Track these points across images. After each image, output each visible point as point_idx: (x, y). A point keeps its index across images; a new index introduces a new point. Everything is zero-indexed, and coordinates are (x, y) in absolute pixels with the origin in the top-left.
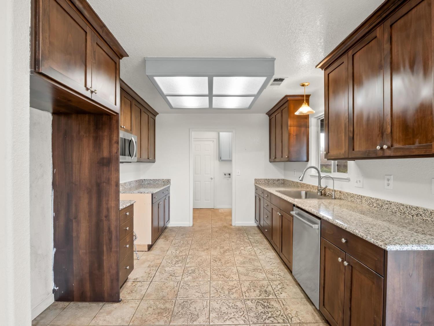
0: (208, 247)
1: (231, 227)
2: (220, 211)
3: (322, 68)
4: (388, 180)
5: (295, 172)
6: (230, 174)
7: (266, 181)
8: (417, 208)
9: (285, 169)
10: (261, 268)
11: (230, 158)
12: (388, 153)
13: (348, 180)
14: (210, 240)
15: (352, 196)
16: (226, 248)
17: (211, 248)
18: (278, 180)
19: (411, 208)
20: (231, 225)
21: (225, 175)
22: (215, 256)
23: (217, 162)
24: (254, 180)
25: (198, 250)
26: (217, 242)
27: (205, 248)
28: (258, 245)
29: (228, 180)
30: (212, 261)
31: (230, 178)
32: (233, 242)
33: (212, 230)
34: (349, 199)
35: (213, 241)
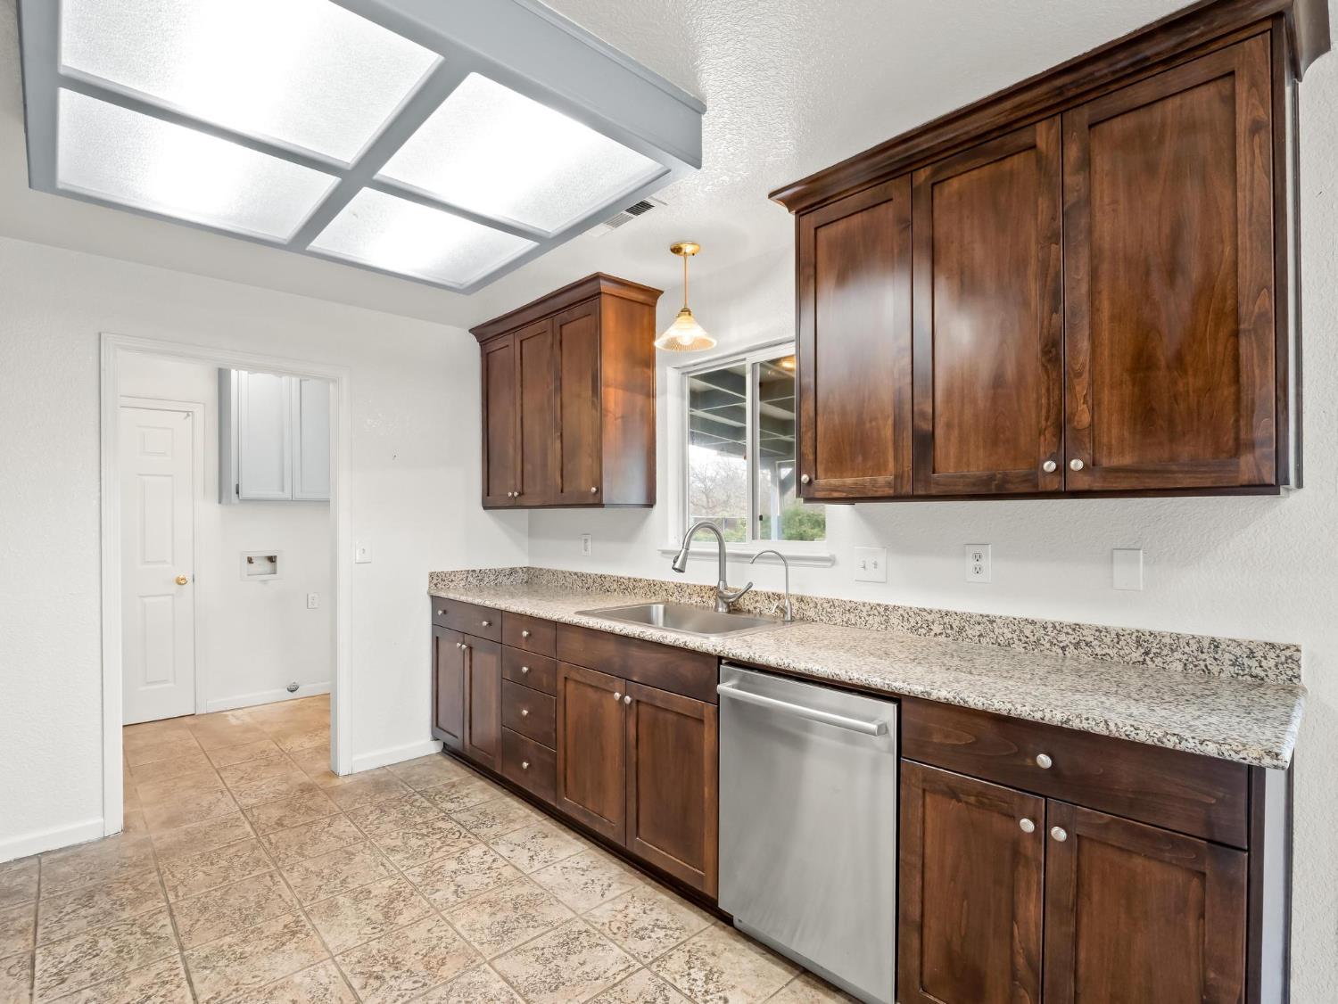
0: (288, 919)
1: (338, 782)
2: (234, 721)
3: (790, 203)
4: (978, 557)
5: (586, 540)
6: (272, 559)
7: (470, 579)
8: (1076, 627)
9: (532, 533)
10: (581, 926)
11: (283, 490)
12: (1083, 483)
13: (831, 561)
14: (278, 878)
15: (852, 608)
16: (381, 889)
17: (307, 914)
18: (513, 571)
19: (1058, 628)
20: (333, 774)
21: (250, 561)
22: (359, 954)
23: (209, 509)
24: (427, 579)
25: (242, 958)
26: (319, 874)
27: (277, 927)
28: (497, 828)
29: (264, 582)
30: (356, 983)
31: (275, 573)
32: (393, 850)
33: (251, 824)
34: (838, 619)
35: (295, 878)
